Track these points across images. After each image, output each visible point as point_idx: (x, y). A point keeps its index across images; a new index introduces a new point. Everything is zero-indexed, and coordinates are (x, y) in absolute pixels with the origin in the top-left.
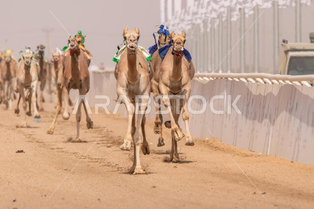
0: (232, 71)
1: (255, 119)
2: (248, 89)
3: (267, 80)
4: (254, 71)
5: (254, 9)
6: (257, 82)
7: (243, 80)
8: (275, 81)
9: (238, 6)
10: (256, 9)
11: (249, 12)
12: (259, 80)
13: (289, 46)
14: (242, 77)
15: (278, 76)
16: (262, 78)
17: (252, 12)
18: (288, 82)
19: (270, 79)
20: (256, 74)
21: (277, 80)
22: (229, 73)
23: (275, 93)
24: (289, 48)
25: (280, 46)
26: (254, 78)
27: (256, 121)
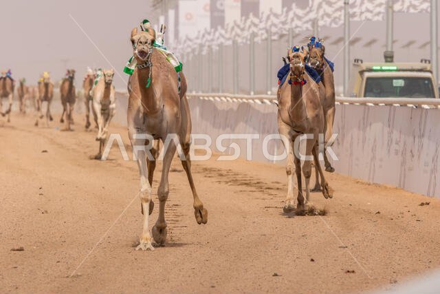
0: (203, 92)
1: (219, 128)
2: (215, 106)
3: (229, 99)
4: (218, 92)
5: (219, 45)
6: (222, 100)
7: (211, 99)
8: (235, 100)
9: (207, 44)
10: (221, 45)
11: (215, 48)
12: (223, 99)
13: (364, 66)
14: (211, 96)
15: (237, 95)
16: (225, 97)
17: (217, 48)
18: (244, 100)
19: (231, 98)
20: (220, 94)
21: (237, 98)
22: (200, 94)
23: (235, 108)
24: (364, 68)
25: (351, 65)
26: (219, 97)
27: (221, 130)
